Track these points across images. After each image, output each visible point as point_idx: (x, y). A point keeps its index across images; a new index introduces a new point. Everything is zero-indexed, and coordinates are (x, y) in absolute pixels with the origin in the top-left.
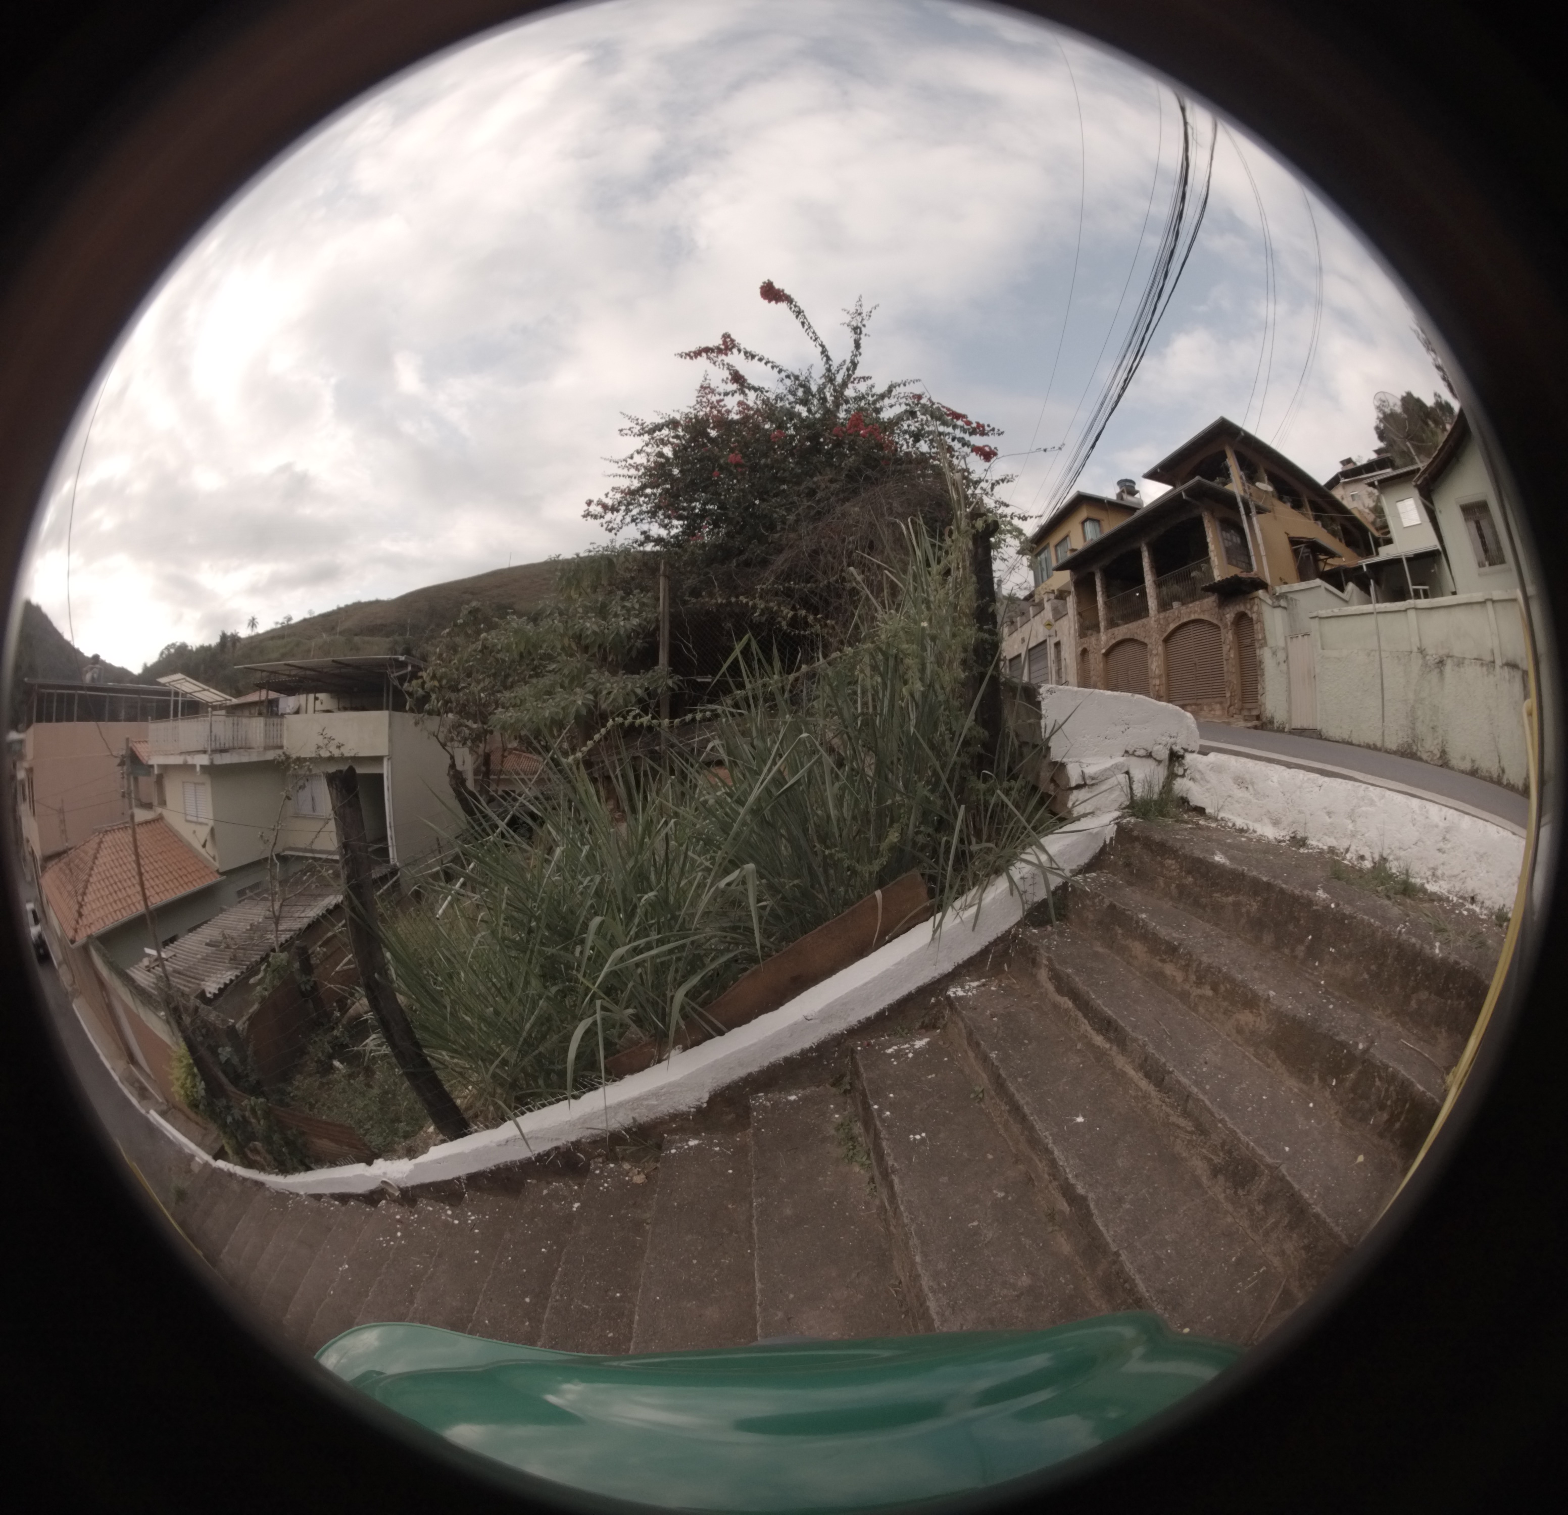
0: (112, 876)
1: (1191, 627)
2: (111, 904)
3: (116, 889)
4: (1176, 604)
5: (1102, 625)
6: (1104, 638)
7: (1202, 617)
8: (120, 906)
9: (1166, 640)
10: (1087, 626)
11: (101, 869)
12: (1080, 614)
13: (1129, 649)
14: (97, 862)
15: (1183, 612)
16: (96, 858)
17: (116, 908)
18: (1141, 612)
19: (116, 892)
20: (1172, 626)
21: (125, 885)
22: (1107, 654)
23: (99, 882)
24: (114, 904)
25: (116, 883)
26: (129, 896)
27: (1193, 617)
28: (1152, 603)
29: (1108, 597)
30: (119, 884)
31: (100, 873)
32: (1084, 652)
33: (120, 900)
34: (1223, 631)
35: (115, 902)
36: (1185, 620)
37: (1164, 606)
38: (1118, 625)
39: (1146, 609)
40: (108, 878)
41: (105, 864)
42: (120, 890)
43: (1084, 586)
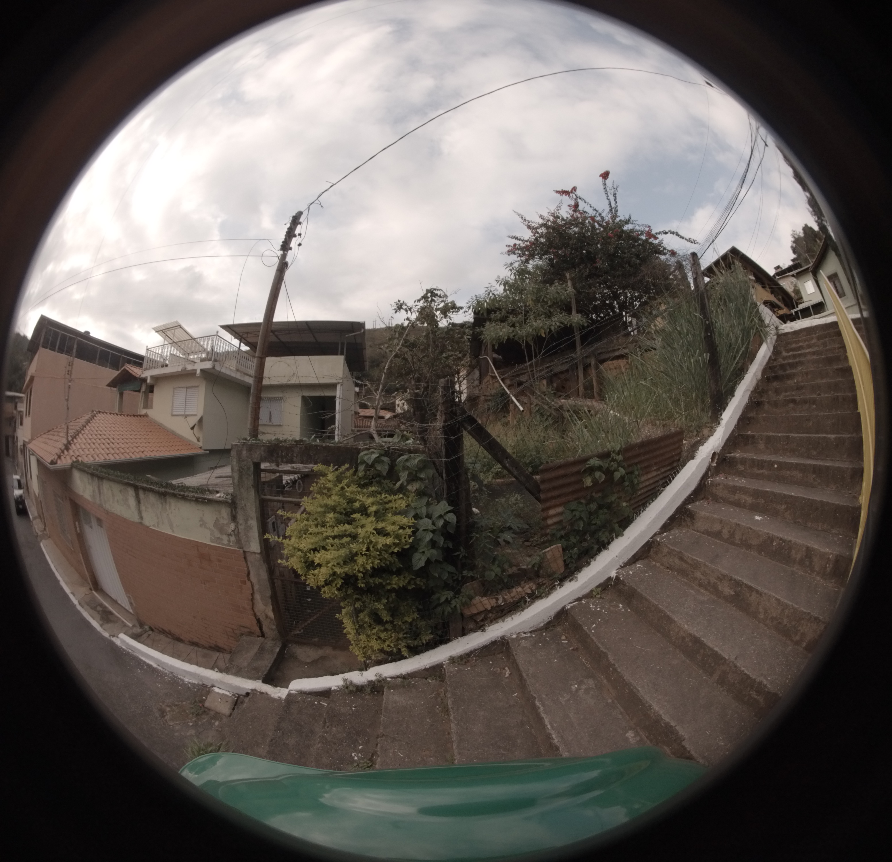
0: (105, 435)
2: (103, 449)
3: (109, 442)
8: (113, 452)
11: (93, 429)
14: (89, 424)
16: (88, 422)
17: (108, 452)
19: (109, 444)
21: (118, 441)
23: (91, 435)
24: (106, 450)
25: (109, 439)
26: (123, 449)
30: (112, 440)
31: (92, 431)
33: (113, 449)
35: (108, 449)
40: (100, 435)
41: (98, 427)
42: (113, 443)
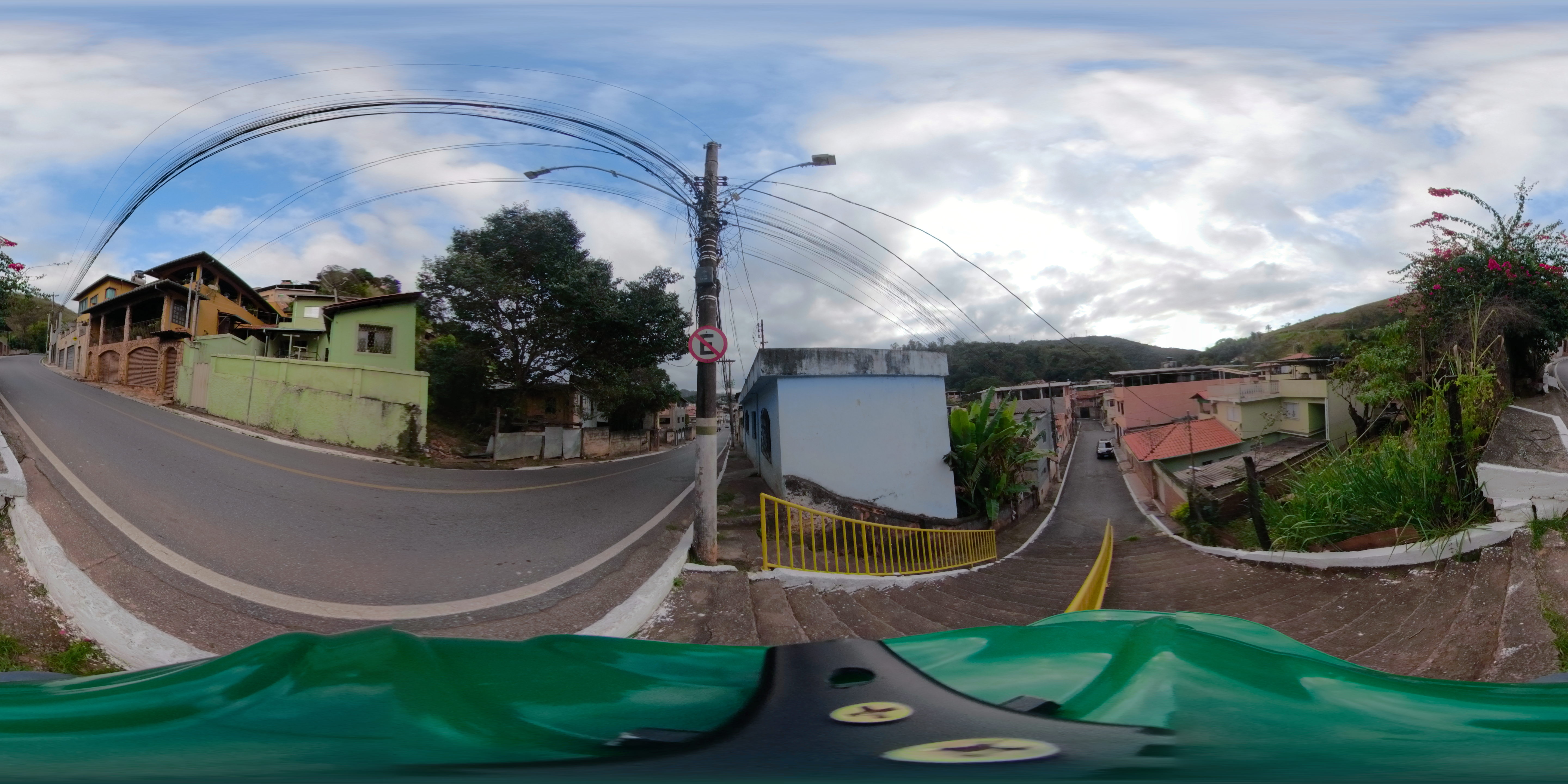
1: (143, 350)
4: (138, 338)
5: (101, 341)
6: (100, 348)
7: (150, 346)
9: (130, 354)
10: (94, 341)
12: (91, 335)
13: (111, 355)
15: (140, 342)
18: (120, 338)
20: (134, 348)
22: (101, 356)
27: (145, 345)
28: (126, 335)
29: (106, 328)
32: (90, 353)
34: (159, 355)
36: (141, 346)
37: (132, 337)
38: (108, 343)
39: (123, 337)
43: (95, 322)
